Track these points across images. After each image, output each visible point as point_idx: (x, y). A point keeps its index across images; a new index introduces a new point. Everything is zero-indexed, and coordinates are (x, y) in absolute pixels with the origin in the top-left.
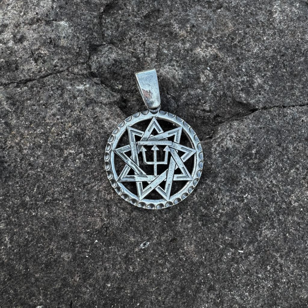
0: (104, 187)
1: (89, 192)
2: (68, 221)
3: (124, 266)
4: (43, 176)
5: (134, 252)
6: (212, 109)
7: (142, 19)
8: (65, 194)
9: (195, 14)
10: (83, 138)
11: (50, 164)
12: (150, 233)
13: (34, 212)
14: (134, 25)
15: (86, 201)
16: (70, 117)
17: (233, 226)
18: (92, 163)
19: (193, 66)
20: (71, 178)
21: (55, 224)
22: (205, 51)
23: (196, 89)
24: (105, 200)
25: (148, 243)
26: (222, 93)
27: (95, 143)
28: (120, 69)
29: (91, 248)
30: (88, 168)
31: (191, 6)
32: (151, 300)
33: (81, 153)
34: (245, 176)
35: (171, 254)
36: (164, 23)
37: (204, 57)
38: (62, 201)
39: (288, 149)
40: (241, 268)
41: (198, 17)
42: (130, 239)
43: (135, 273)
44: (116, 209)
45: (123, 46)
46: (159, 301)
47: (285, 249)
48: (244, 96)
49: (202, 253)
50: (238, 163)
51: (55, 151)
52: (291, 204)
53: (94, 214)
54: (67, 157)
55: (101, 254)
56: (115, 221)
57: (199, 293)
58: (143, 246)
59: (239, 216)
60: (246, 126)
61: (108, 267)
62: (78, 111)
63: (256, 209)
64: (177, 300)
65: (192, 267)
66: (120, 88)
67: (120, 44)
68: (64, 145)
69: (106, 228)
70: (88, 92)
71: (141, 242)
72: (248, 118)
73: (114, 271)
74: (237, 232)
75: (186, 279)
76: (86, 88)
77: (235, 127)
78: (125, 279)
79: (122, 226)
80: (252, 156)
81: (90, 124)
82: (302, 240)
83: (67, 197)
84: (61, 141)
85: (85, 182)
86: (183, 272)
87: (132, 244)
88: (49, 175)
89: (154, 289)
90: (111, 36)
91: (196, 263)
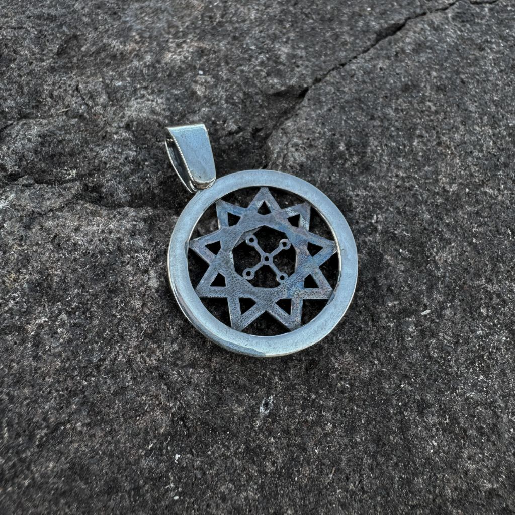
0: (135, 347)
1: (113, 373)
2: (104, 453)
3: (254, 470)
4: (7, 398)
5: (255, 431)
6: (240, 125)
7: (54, 59)
8: (69, 404)
9: (136, 15)
10: (50, 287)
11: (10, 368)
12: (263, 378)
13: (25, 479)
14: (45, 73)
15: (115, 394)
16: (6, 264)
17: (387, 279)
18: (90, 318)
19: (174, 81)
20: (64, 369)
21: (80, 475)
22: (180, 52)
23: (199, 110)
24: (151, 370)
25: (271, 398)
26: (241, 95)
27: (77, 281)
28: (58, 146)
29: (174, 478)
30: (89, 331)
31: (123, 9)
32: (339, 500)
33: (60, 313)
34: (353, 191)
35: (321, 391)
36: (93, 49)
37: (183, 62)
38: (69, 421)
39: (387, 117)
40: (444, 339)
41: (142, 18)
42: (235, 412)
43: (281, 468)
44: (179, 373)
45: (45, 112)
46: (353, 493)
47: (487, 265)
48: (275, 81)
49: (369, 356)
50: (330, 178)
51: (9, 338)
52: (448, 192)
53: (144, 409)
54: (37, 335)
55: (199, 476)
56: (190, 395)
57: (409, 429)
58: (266, 410)
59: (386, 257)
60: (307, 119)
61: (227, 492)
62: (16, 246)
63: (403, 230)
64: (381, 469)
65: (368, 391)
66: (75, 175)
67: (38, 112)
68: (19, 319)
69: (182, 419)
70: (19, 205)
71: (256, 404)
72: (303, 106)
73: (241, 492)
74: (399, 285)
75: (372, 420)
76: (10, 202)
77: (292, 128)
78: (270, 494)
79: (207, 399)
80: (344, 155)
81: (50, 254)
82: (500, 234)
83: (76, 410)
84: (11, 314)
85: (95, 360)
86: (360, 410)
87: (244, 418)
88: (19, 388)
89: (331, 476)
90: (15, 107)
91: (370, 379)
